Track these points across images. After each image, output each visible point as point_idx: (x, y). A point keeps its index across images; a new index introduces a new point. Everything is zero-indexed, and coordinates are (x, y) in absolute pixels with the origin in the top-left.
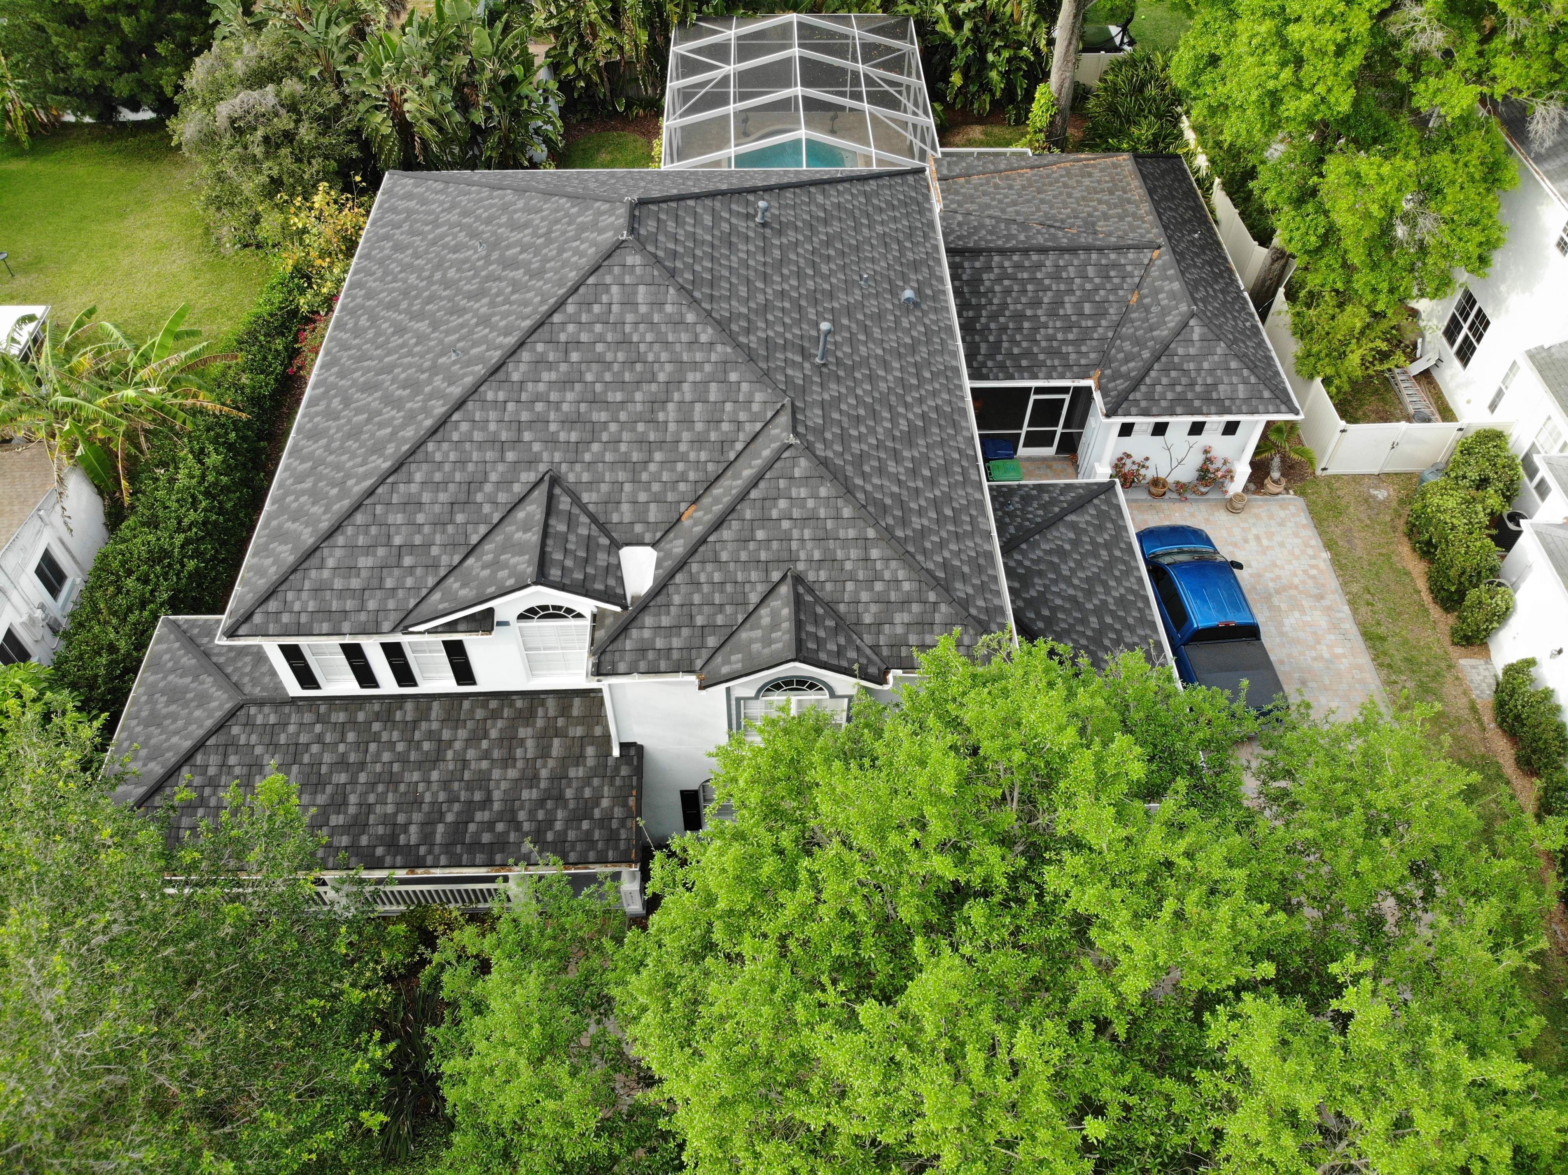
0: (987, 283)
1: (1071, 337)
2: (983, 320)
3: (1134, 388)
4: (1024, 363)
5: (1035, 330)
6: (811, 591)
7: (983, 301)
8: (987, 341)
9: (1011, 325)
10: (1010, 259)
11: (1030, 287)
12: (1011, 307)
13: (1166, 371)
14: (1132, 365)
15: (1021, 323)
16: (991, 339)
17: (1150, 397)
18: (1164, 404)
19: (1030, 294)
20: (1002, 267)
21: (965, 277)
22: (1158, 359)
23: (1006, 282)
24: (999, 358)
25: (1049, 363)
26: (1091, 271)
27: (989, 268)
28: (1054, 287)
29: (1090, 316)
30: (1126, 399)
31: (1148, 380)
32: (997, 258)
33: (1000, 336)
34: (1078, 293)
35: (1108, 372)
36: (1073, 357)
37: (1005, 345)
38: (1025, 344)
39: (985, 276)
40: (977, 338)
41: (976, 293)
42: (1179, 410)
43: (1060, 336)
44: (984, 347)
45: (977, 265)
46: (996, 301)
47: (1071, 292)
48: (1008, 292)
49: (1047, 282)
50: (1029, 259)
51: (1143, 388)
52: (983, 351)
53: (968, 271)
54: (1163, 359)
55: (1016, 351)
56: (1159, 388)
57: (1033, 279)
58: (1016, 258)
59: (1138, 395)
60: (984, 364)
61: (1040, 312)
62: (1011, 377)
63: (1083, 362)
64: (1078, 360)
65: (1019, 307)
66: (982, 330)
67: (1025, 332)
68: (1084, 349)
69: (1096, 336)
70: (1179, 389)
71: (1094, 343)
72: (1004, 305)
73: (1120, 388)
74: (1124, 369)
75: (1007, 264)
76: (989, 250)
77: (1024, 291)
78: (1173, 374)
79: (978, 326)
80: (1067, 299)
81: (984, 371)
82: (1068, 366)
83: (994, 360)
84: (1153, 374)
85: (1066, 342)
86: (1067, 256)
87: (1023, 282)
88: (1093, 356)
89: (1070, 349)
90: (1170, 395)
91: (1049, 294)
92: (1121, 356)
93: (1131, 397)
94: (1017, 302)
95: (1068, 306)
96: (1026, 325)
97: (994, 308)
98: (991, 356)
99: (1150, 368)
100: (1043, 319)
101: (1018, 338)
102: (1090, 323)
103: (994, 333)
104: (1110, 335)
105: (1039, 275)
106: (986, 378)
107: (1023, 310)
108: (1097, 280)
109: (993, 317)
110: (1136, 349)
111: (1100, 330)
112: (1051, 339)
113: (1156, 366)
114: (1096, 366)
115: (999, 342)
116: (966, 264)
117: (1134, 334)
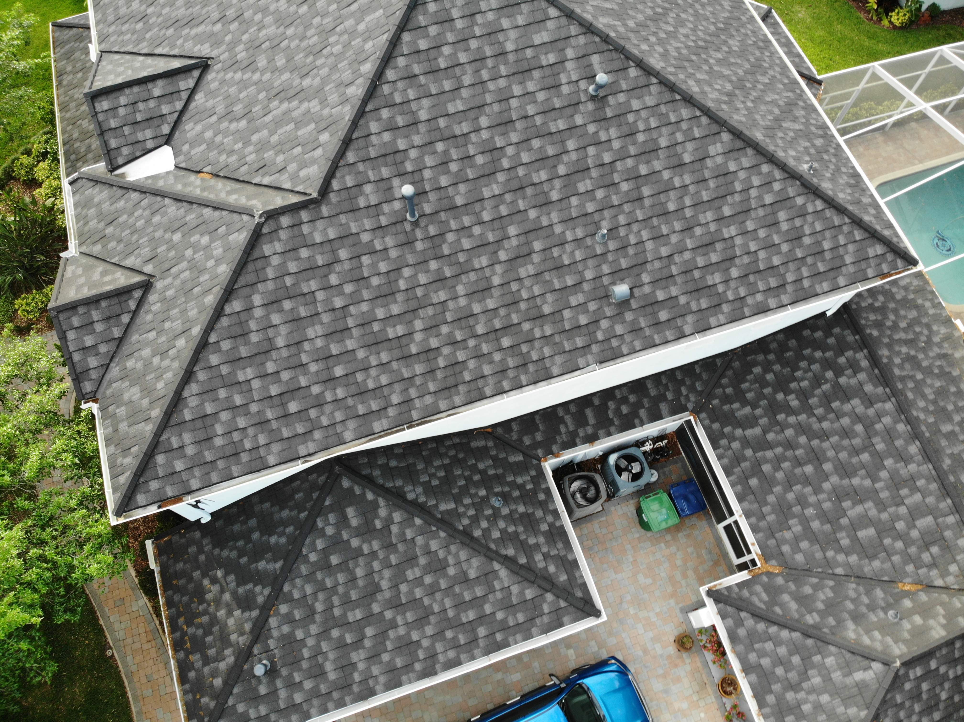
0: (847, 407)
1: (816, 525)
2: (792, 419)
3: (757, 616)
4: (754, 482)
5: (806, 481)
6: (141, 302)
7: (819, 411)
8: (765, 432)
9: (799, 452)
10: (896, 422)
11: (865, 457)
12: (826, 445)
13: (795, 649)
14: (793, 605)
15: (809, 462)
16: (771, 436)
17: (753, 636)
18: (752, 657)
19: (855, 460)
20: (879, 416)
21: (843, 380)
22: (807, 635)
23: (859, 428)
24: (749, 453)
25: (766, 509)
26: (927, 522)
27: (869, 402)
28: (878, 485)
29: (855, 539)
30: (740, 609)
31: (773, 629)
32: (889, 406)
33: (779, 444)
34: (884, 516)
35: (780, 581)
36: (788, 535)
37: (769, 454)
38: (780, 475)
39: (856, 402)
40: (764, 421)
41: (827, 400)
42: (753, 677)
43: (810, 511)
44: (757, 431)
45: (868, 388)
46: (826, 425)
47: (882, 506)
48: (846, 433)
49: (884, 474)
50: (907, 443)
51: (761, 626)
52: (749, 432)
53: (853, 381)
54: (810, 642)
55: (766, 468)
56: (769, 646)
57: (878, 457)
58: (901, 427)
59: (750, 622)
60: (732, 438)
61: (835, 479)
62: (728, 473)
63: (786, 549)
64: (785, 541)
65: (831, 453)
66: (778, 423)
67: (798, 471)
68: (805, 545)
69: (830, 554)
70: (780, 671)
71: (819, 555)
72: (824, 436)
73: (755, 600)
74: (786, 597)
75: (887, 420)
76: (895, 393)
77: (856, 452)
78: (796, 659)
79: (781, 417)
80: (870, 504)
81: (724, 442)
82: (771, 533)
83: (743, 447)
84: (785, 634)
85: (805, 522)
86: (934, 486)
87: (868, 447)
88: (799, 558)
89: (798, 529)
90: (765, 662)
91: (867, 482)
92: (808, 590)
93: (743, 614)
94: (837, 449)
95: (859, 509)
96: (809, 469)
97: (816, 426)
98: (745, 443)
99: (792, 629)
100: (826, 486)
101: (786, 465)
102: (845, 542)
103: (780, 437)
104: (839, 571)
105: (889, 462)
106: (715, 446)
107: (827, 460)
108: (915, 534)
109: (801, 429)
110: (820, 606)
111: (841, 557)
112: (802, 501)
113: (796, 635)
114: (784, 563)
115: (770, 446)
116: (862, 376)
117: (847, 598)
